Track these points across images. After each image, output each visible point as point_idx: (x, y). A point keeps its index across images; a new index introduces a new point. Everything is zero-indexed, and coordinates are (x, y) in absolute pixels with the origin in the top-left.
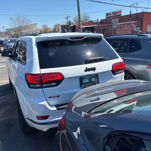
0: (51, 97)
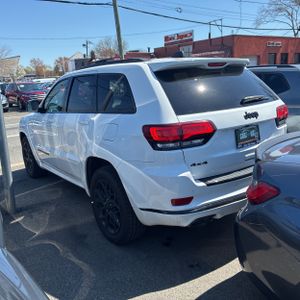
0: (195, 165)
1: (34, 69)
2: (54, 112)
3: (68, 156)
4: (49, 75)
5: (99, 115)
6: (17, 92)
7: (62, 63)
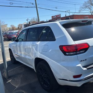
0: (82, 61)
1: (12, 28)
2: (21, 41)
3: (27, 57)
4: (16, 29)
5: (39, 42)
6: (7, 35)
7: (20, 26)
